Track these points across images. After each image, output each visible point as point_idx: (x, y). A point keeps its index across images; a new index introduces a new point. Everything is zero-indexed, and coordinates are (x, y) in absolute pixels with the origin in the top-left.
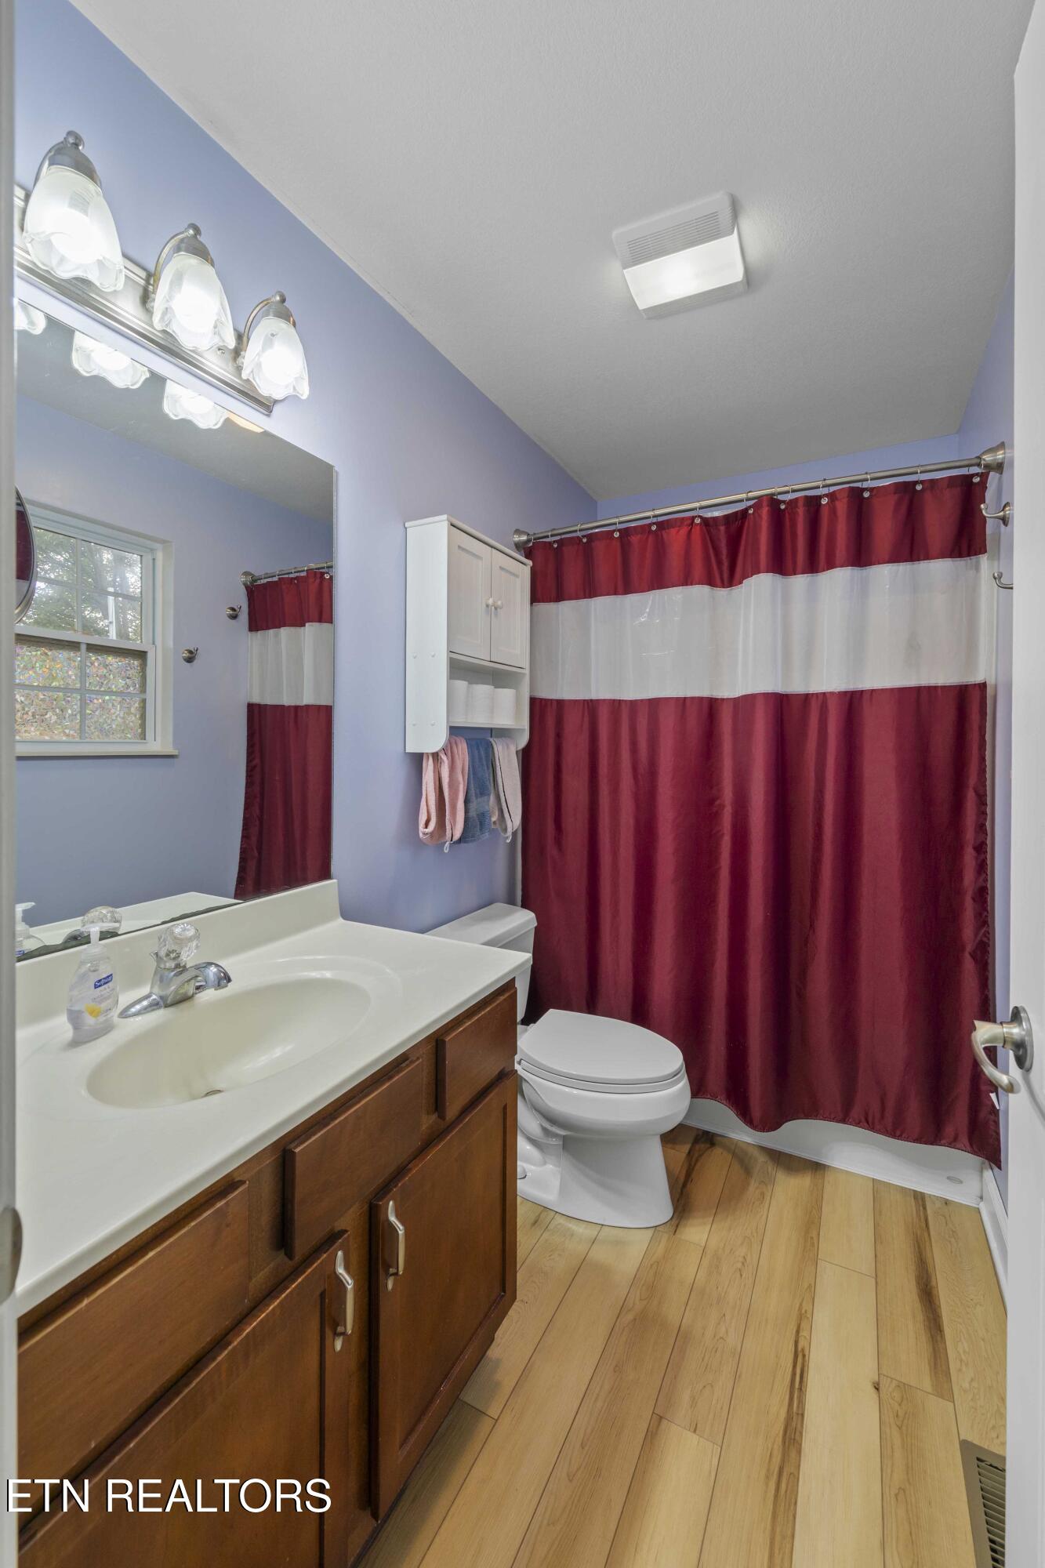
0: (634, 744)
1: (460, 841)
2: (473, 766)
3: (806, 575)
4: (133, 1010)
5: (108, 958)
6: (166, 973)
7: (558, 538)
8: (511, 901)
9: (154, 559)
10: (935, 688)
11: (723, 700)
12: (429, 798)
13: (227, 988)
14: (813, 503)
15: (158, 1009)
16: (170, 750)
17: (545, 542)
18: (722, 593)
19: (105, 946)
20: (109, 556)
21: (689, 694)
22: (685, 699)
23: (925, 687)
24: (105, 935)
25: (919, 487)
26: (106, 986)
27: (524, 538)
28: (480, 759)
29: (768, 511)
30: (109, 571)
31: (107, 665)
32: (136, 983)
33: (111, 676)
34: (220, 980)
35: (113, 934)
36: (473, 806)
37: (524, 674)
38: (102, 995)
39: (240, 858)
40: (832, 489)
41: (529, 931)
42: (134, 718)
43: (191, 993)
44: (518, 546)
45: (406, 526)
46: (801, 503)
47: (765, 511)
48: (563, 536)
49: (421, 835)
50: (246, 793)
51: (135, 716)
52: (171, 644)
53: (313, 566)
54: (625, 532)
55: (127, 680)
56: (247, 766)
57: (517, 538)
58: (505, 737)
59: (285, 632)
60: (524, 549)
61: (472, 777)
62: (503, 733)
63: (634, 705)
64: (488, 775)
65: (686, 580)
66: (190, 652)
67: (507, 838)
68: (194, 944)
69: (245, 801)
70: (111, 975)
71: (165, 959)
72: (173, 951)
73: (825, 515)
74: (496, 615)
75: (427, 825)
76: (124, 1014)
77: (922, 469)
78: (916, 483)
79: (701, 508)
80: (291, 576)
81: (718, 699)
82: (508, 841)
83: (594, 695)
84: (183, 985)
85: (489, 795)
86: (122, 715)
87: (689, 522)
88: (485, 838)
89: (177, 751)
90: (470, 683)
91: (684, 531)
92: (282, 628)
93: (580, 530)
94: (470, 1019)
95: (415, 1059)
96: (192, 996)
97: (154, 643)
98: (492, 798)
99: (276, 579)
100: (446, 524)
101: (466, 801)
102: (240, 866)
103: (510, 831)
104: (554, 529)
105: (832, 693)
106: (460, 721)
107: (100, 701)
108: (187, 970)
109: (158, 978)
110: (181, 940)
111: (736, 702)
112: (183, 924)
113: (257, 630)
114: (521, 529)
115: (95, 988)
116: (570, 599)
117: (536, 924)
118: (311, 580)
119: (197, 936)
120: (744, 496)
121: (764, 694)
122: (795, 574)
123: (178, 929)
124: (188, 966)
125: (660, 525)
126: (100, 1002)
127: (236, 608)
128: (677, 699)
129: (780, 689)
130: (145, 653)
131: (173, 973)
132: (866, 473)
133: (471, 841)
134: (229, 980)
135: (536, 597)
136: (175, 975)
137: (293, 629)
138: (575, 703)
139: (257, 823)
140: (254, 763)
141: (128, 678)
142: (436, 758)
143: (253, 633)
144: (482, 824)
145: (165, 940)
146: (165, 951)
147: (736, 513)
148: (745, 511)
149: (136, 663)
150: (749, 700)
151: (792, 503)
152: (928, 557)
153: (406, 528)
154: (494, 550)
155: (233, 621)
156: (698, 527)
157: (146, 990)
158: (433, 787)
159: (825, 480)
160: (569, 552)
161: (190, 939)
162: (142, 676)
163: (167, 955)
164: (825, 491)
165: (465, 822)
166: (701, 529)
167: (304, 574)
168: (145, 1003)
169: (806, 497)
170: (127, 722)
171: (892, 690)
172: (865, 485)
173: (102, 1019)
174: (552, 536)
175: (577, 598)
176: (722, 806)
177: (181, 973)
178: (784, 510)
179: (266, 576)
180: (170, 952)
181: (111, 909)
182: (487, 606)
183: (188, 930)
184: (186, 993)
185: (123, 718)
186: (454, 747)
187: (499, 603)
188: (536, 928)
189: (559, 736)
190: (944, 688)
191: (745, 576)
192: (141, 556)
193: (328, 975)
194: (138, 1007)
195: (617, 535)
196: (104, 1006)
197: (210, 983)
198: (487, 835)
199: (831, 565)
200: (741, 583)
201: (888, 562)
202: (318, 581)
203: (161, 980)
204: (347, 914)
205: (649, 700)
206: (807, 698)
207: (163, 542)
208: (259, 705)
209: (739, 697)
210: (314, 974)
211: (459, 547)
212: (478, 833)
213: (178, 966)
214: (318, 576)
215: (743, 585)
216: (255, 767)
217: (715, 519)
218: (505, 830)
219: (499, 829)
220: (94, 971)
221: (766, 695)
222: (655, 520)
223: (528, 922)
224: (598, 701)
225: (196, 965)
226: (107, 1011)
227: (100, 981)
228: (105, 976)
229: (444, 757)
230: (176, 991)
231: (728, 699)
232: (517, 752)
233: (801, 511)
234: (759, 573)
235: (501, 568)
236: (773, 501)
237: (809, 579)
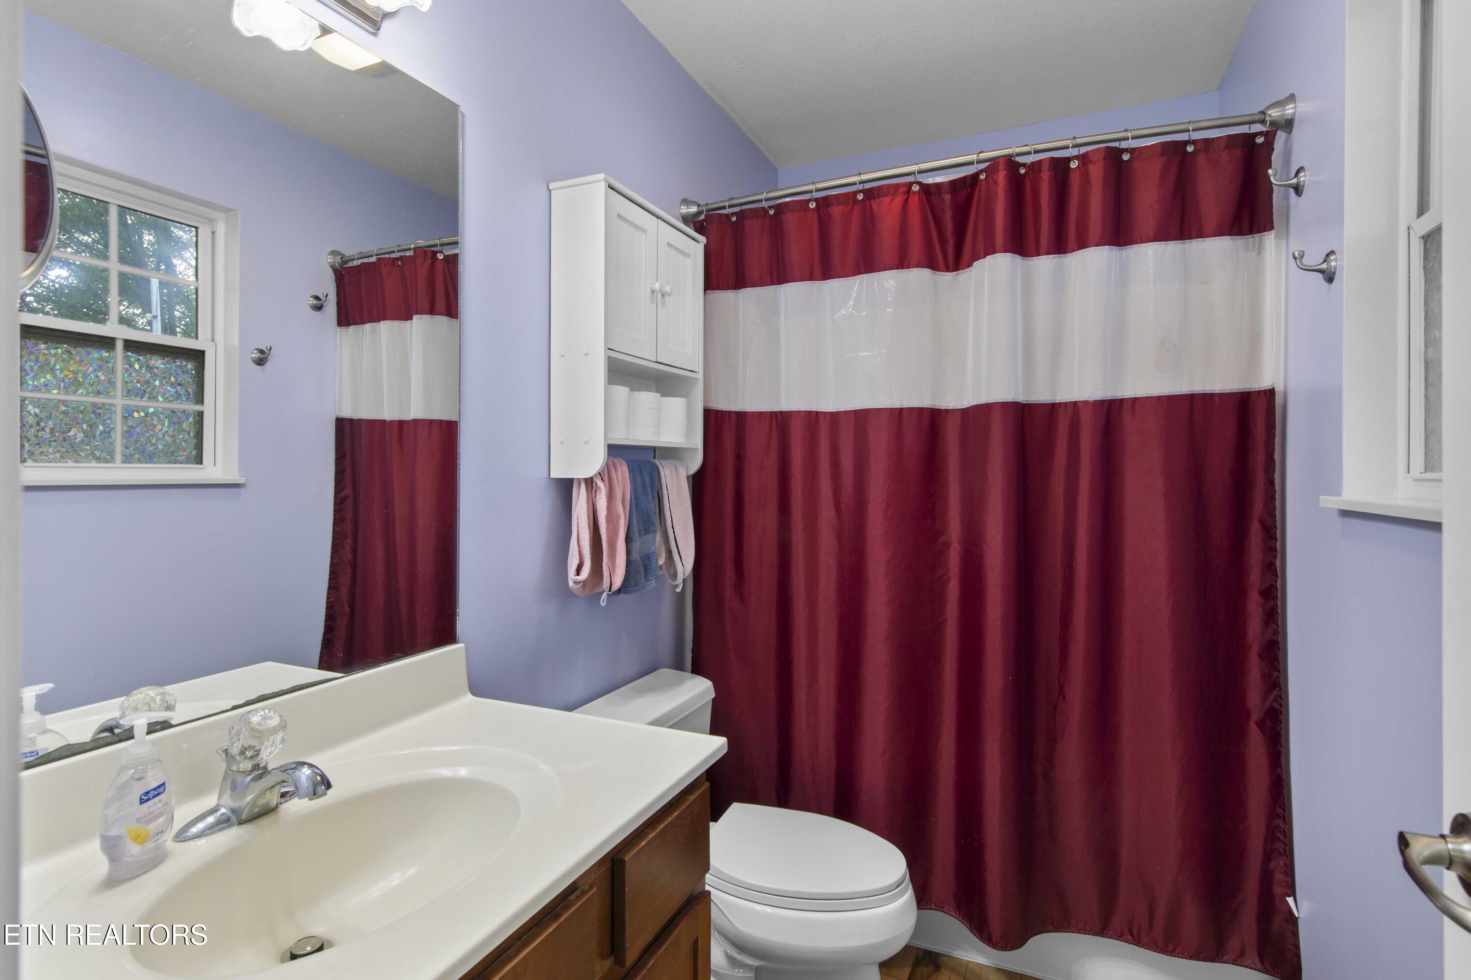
0: (835, 465)
1: (619, 591)
2: (635, 495)
3: (1052, 256)
4: (194, 830)
5: (160, 761)
6: (240, 778)
7: (737, 209)
8: (679, 666)
9: (213, 232)
10: (1212, 395)
11: (947, 411)
12: (581, 537)
13: (325, 797)
14: (1060, 166)
15: (229, 827)
16: (234, 477)
17: (721, 214)
18: (947, 277)
19: (154, 743)
20: (151, 238)
21: (906, 405)
22: (901, 410)
23: (1199, 394)
24: (152, 728)
25: (1190, 149)
26: (157, 799)
27: (694, 209)
28: (644, 485)
29: (1006, 174)
30: (150, 256)
31: (151, 368)
32: (196, 790)
33: (157, 383)
34: (315, 785)
35: (165, 725)
36: (636, 546)
37: (698, 379)
38: (150, 814)
39: (326, 615)
40: (1083, 150)
41: (706, 703)
42: (186, 436)
43: (274, 803)
44: (686, 219)
45: (550, 188)
46: (1045, 167)
47: (1001, 176)
48: (743, 207)
49: (571, 584)
50: (334, 532)
51: (189, 433)
52: (236, 341)
53: (421, 243)
54: (824, 203)
55: (179, 388)
56: (335, 497)
57: (684, 210)
58: (671, 458)
59: (385, 328)
60: (694, 223)
61: (634, 508)
62: (671, 453)
63: (834, 416)
64: (653, 507)
65: (902, 263)
66: (261, 352)
67: (677, 586)
68: (279, 737)
69: (333, 542)
70: (164, 784)
71: (238, 758)
72: (251, 747)
73: (1075, 181)
74: (664, 304)
75: (578, 571)
76: (181, 836)
77: (1195, 126)
78: (1186, 143)
79: (921, 172)
80: (393, 256)
81: (942, 410)
82: (678, 590)
83: (785, 405)
84: (264, 793)
85: (655, 532)
86: (171, 433)
87: (905, 189)
88: (652, 586)
89: (244, 478)
90: (633, 389)
91: (899, 200)
92: (382, 322)
93: (766, 200)
94: (654, 829)
95: (587, 887)
96: (276, 807)
97: (213, 340)
98: (658, 537)
99: (373, 259)
100: (602, 186)
101: (628, 540)
102: (325, 625)
103: (680, 580)
104: (732, 199)
105: (1086, 403)
106: (621, 438)
107: (142, 414)
108: (269, 772)
109: (228, 784)
110: (260, 731)
111: (965, 412)
112: (263, 709)
113: (348, 324)
114: (690, 199)
115: (141, 803)
116: (754, 285)
117: (713, 695)
118: (419, 261)
119: (283, 726)
120: (974, 157)
121: (1002, 403)
122: (1038, 255)
123: (258, 716)
124: (270, 768)
125: (869, 193)
126: (148, 822)
127: (322, 297)
128: (892, 410)
129: (1021, 398)
130: (203, 352)
131: (249, 778)
132: (1126, 130)
133: (634, 591)
134: (329, 786)
135: (711, 283)
136: (253, 780)
137: (396, 324)
138: (760, 415)
139: (349, 570)
140: (344, 493)
141: (180, 385)
142: (589, 485)
143: (344, 329)
144: (646, 569)
145: (238, 733)
146: (240, 745)
147: (964, 178)
148: (975, 177)
149: (190, 366)
150: (983, 411)
151: (1035, 167)
152: (1201, 235)
153: (550, 191)
154: (659, 220)
155: (317, 313)
156: (916, 196)
157: (211, 800)
158: (587, 523)
159: (1075, 138)
160: (753, 227)
161: (274, 731)
162: (198, 382)
163: (242, 753)
164: (1074, 152)
165: (627, 566)
166: (920, 198)
167: (410, 253)
168: (211, 820)
169: (1052, 159)
170: (178, 441)
171: (1159, 398)
172: (1124, 145)
173: (150, 845)
174: (730, 206)
175: (762, 284)
176: (948, 544)
177: (260, 777)
178: (1024, 175)
179: (360, 256)
180: (246, 749)
181: (160, 690)
182: (653, 292)
183: (271, 718)
184: (267, 803)
185: (173, 436)
186: (613, 470)
187: (668, 288)
188: (714, 700)
189: (739, 457)
190: (1221, 395)
191: (975, 257)
192: (197, 228)
193: (463, 772)
194: (201, 826)
195: (813, 205)
196: (153, 827)
197: (302, 791)
198: (653, 583)
199: (1082, 245)
200: (970, 265)
201: (1153, 241)
202: (429, 262)
203: (234, 788)
204: (478, 688)
205: (855, 411)
206: (1053, 408)
207: (226, 210)
208: (351, 421)
209: (968, 409)
210: (446, 772)
211: (619, 215)
212: (643, 580)
213: (256, 767)
214: (430, 255)
215: (973, 267)
216: (345, 498)
217: (938, 186)
218: (675, 576)
219: (666, 575)
220: (139, 779)
221: (1005, 405)
222: (861, 187)
223: (705, 692)
224: (790, 413)
225: (282, 766)
226: (158, 834)
227: (148, 793)
228: (155, 785)
229: (601, 484)
230: (254, 802)
231: (954, 410)
232: (688, 477)
233: (1046, 176)
234: (994, 252)
235: (669, 245)
236: (1010, 163)
237: (1056, 260)
